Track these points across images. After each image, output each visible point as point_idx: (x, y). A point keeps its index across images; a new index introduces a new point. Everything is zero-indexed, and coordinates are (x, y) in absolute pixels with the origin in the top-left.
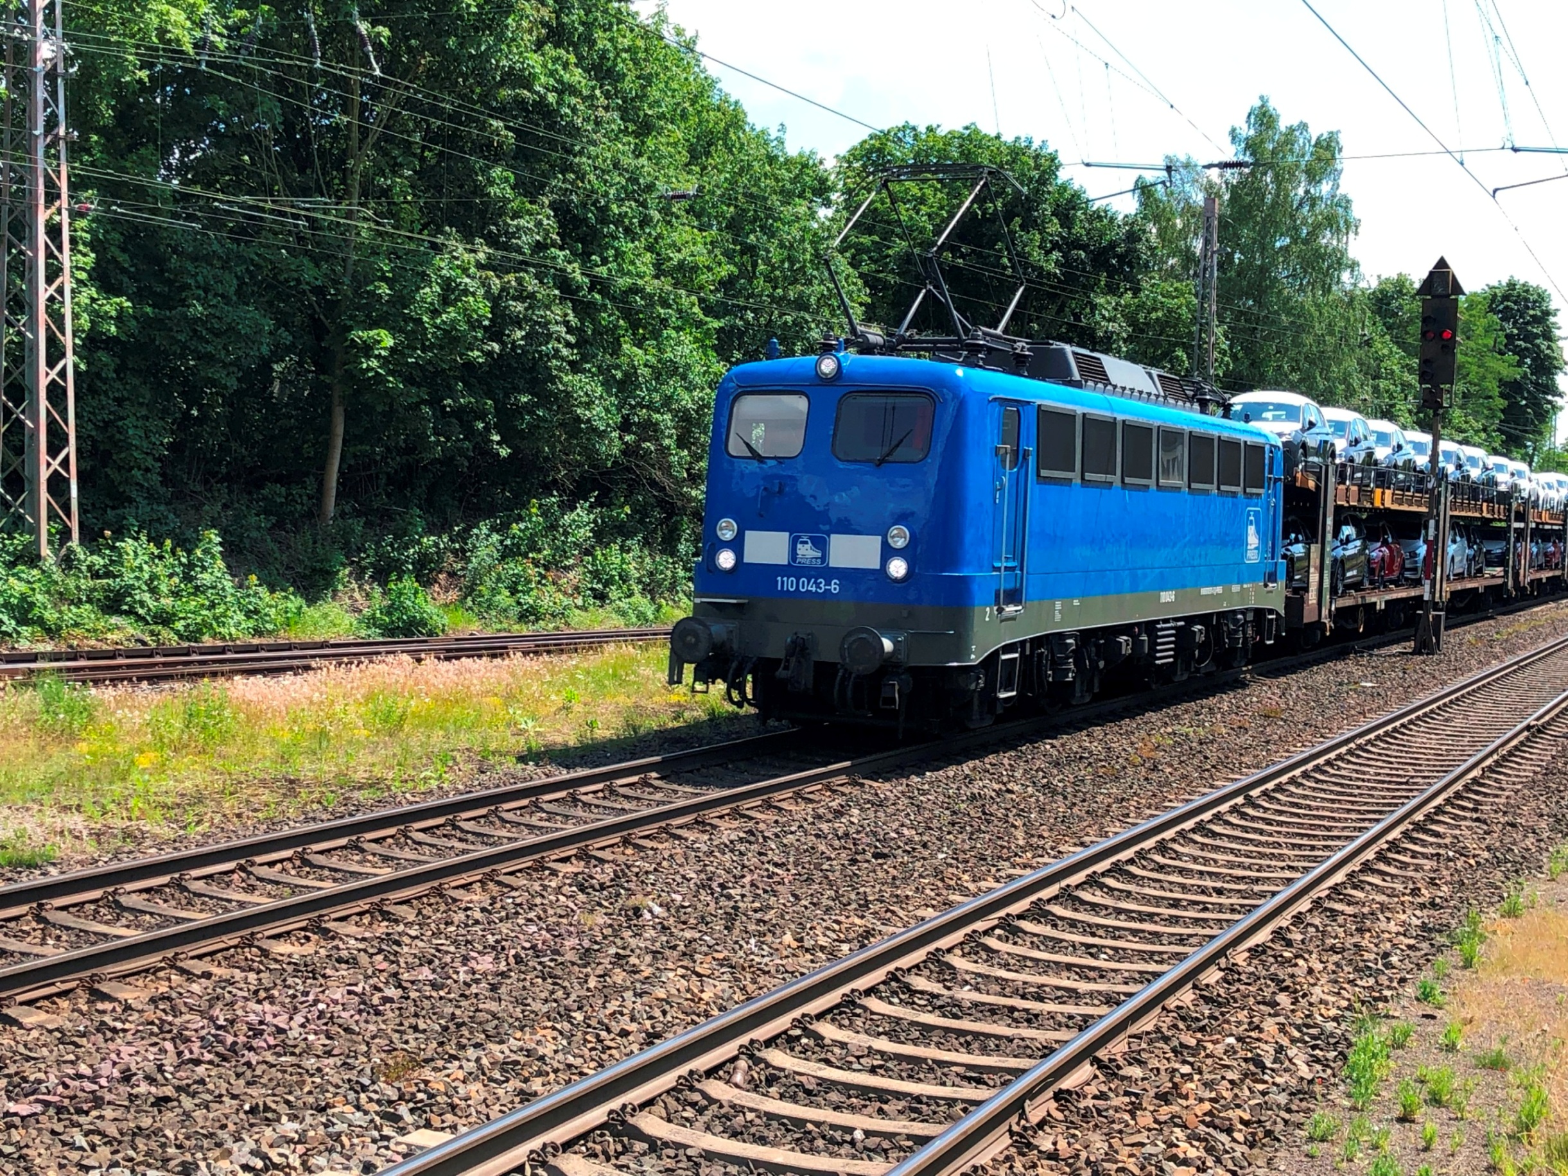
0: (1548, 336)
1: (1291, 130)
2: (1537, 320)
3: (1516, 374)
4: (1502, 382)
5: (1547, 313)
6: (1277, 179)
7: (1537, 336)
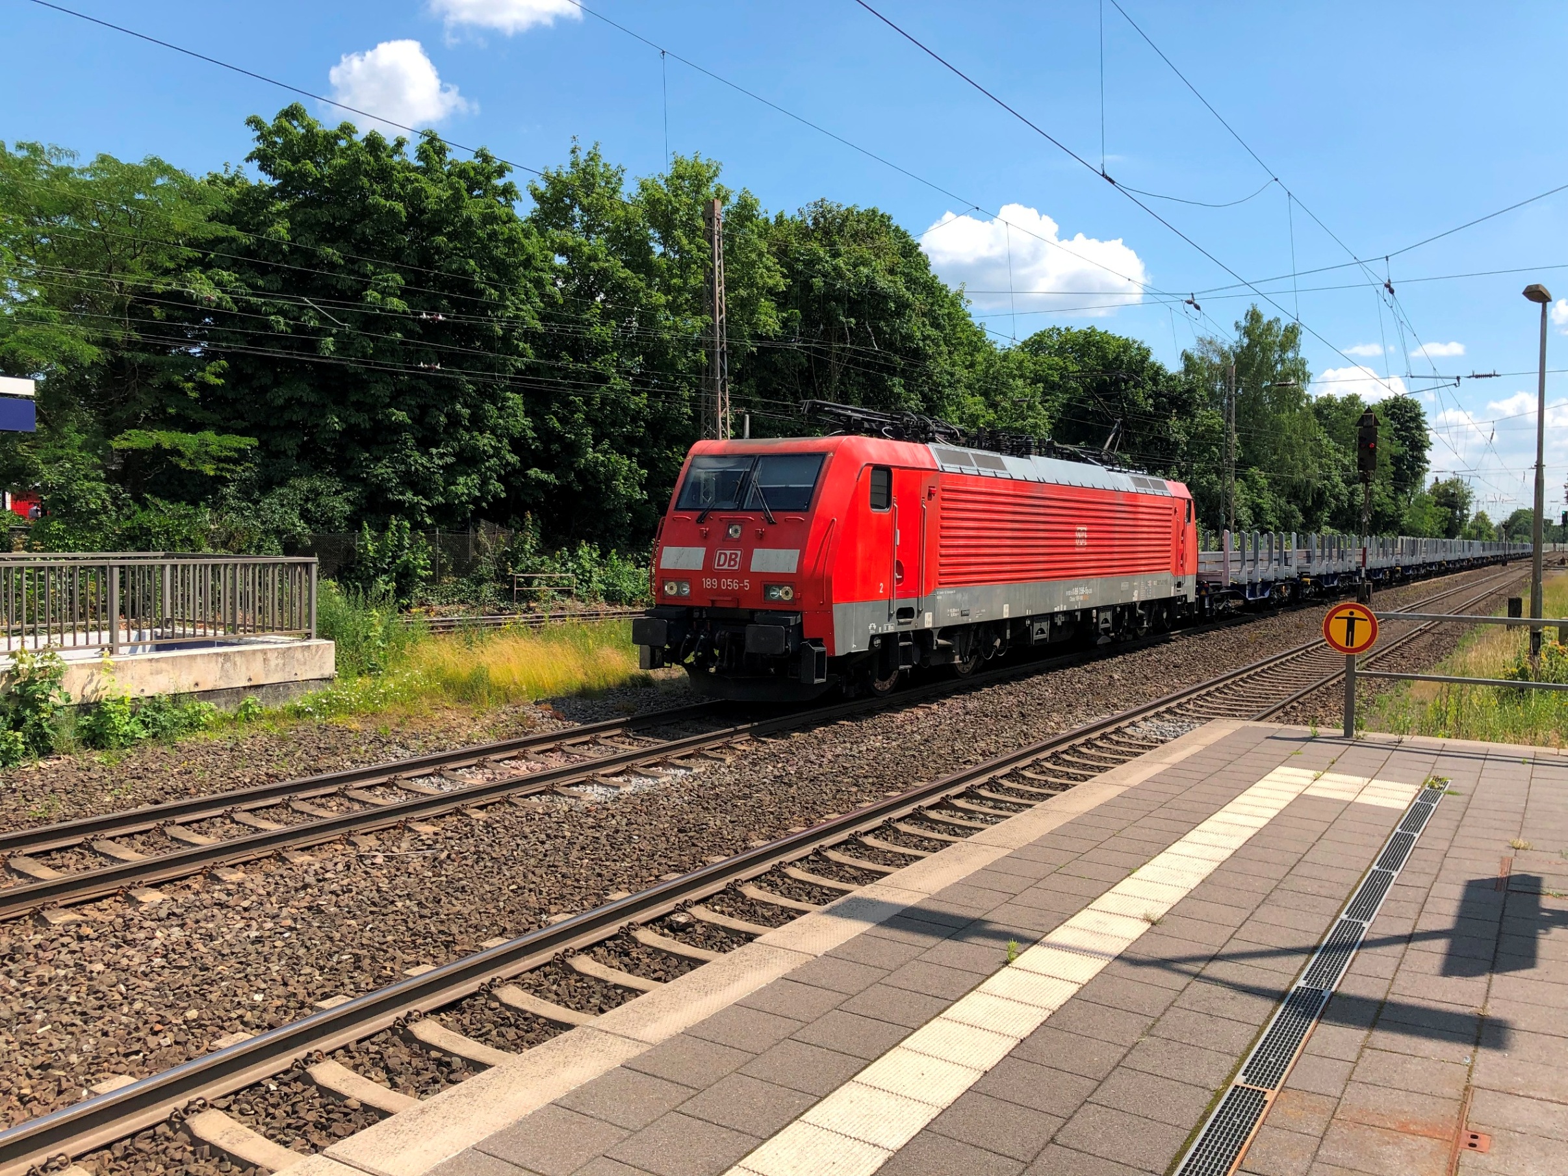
0: (1419, 428)
1: (1270, 323)
2: (1412, 419)
3: (1401, 450)
4: (1392, 457)
5: (1419, 415)
6: (1263, 350)
7: (1412, 428)
